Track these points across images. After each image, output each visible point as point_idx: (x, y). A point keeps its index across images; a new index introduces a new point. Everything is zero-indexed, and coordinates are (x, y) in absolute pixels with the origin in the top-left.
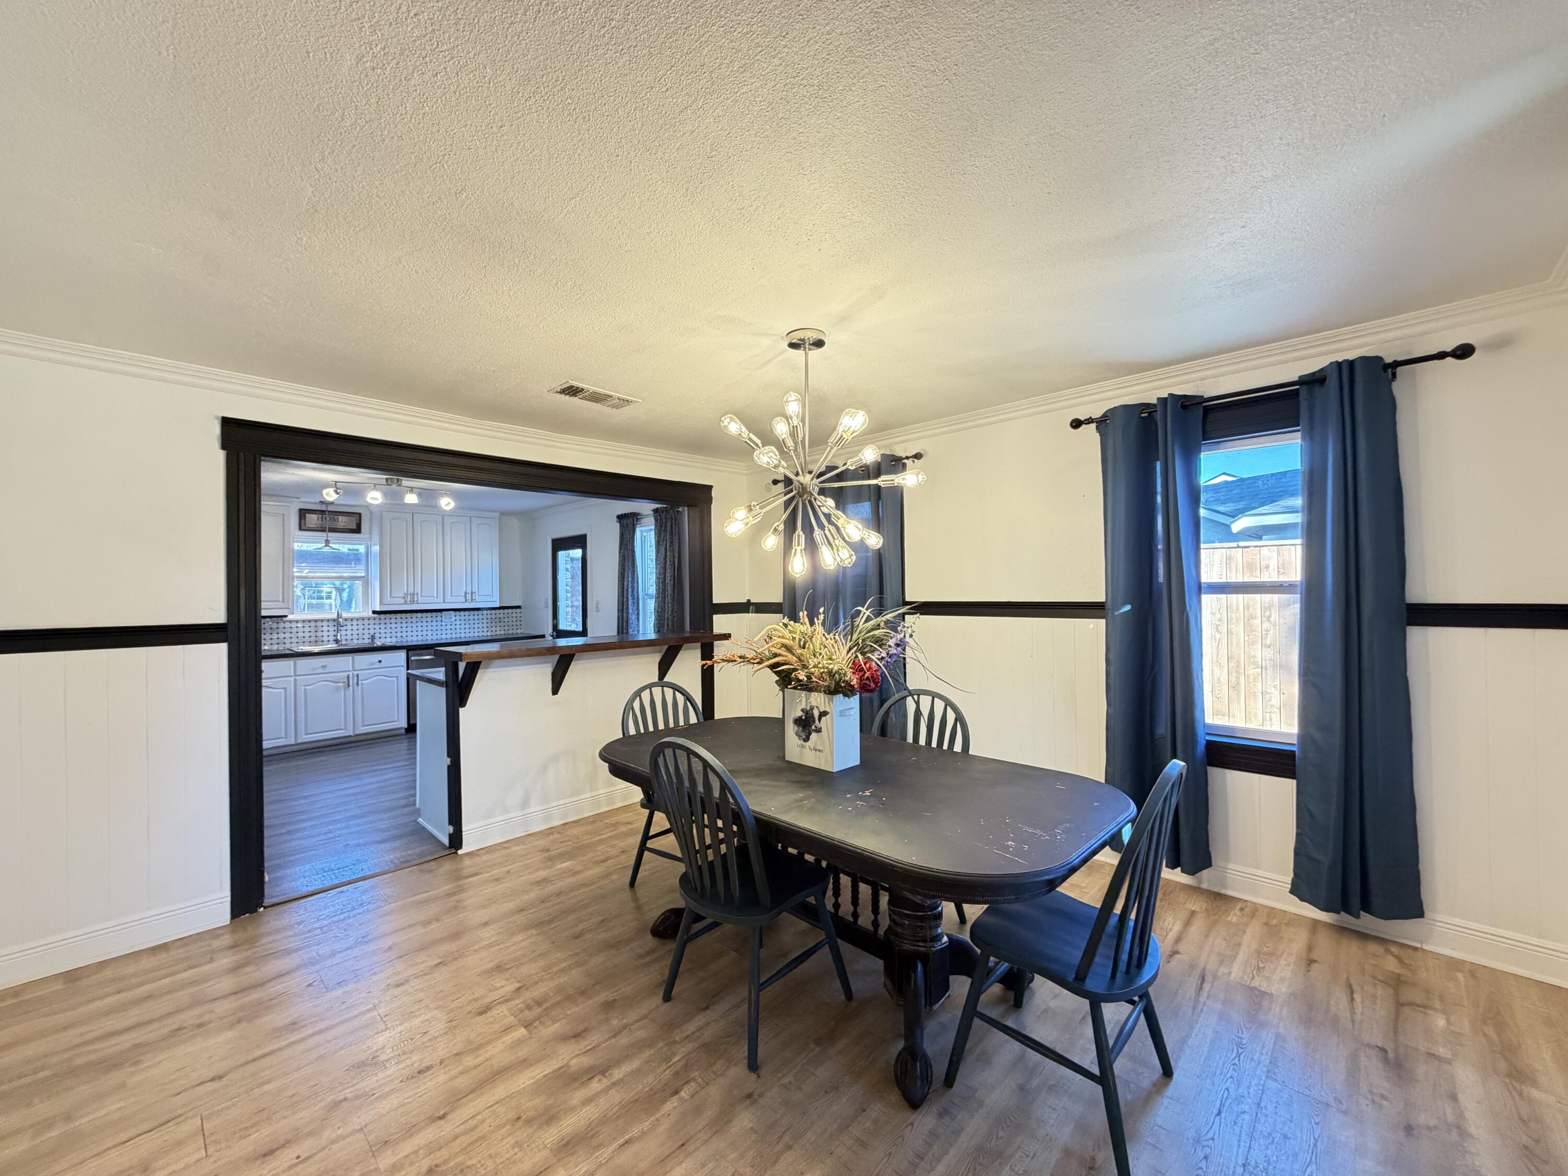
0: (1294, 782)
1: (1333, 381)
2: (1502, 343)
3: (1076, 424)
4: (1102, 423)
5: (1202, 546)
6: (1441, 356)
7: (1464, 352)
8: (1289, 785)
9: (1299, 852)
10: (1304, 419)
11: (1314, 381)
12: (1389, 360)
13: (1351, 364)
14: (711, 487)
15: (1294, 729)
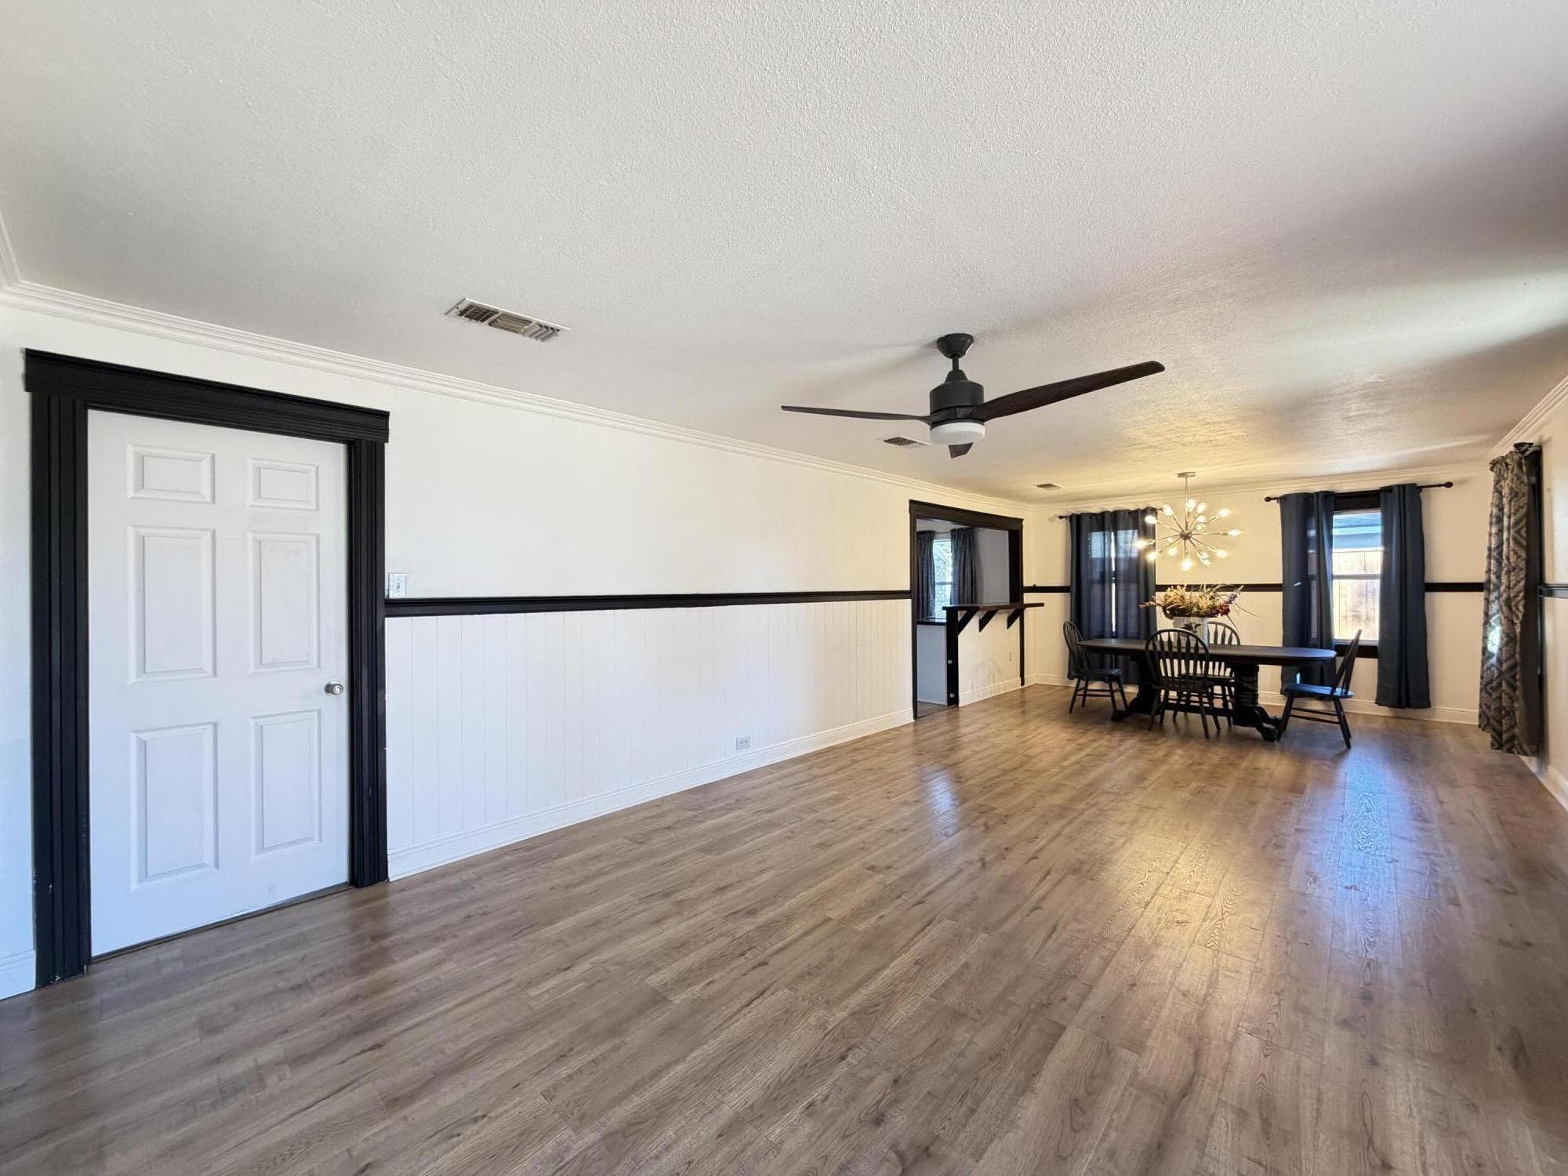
0: (1376, 660)
1: (1396, 491)
2: (1462, 482)
3: (1268, 499)
4: (1283, 500)
5: (1334, 550)
6: (1440, 485)
7: (1449, 485)
8: (1375, 661)
9: (1379, 686)
10: (1382, 504)
11: (1388, 490)
12: (1419, 485)
13: (1404, 486)
14: (1022, 520)
15: (1377, 638)
